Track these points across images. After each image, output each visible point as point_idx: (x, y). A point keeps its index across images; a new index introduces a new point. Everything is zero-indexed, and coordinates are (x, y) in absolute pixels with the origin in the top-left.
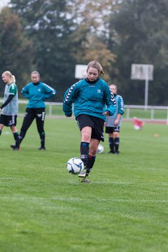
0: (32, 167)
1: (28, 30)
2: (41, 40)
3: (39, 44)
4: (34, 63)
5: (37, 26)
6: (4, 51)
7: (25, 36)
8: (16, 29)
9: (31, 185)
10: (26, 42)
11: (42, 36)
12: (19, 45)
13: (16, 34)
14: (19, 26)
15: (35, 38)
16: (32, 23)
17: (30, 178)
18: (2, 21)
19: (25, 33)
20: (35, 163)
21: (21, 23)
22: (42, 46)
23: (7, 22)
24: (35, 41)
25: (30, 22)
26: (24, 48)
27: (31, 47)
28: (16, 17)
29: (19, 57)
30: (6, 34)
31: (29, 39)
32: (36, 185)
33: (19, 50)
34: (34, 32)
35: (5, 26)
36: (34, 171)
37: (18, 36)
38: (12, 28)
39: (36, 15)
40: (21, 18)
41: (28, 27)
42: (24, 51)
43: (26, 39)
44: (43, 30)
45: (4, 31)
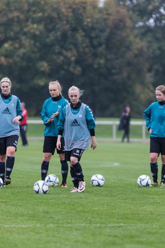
0: (149, 208)
1: (140, 27)
2: (157, 40)
3: (155, 45)
4: (149, 70)
5: (152, 21)
6: (109, 57)
7: (136, 36)
8: (125, 26)
9: (149, 233)
10: (139, 44)
11: (159, 35)
12: (128, 48)
13: (124, 34)
14: (129, 23)
15: (149, 37)
16: (145, 18)
17: (147, 223)
18: (106, 16)
19: (136, 32)
20: (152, 204)
21: (131, 18)
22: (159, 48)
23: (112, 18)
24: (150, 42)
25: (142, 18)
26: (136, 52)
27: (145, 50)
28: (123, 11)
29: (129, 64)
30: (112, 33)
31: (141, 39)
32: (156, 233)
33: (129, 55)
34: (148, 30)
35: (110, 23)
36: (152, 213)
37: (127, 37)
38: (119, 25)
39: (150, 7)
40: (131, 12)
41: (141, 24)
42: (136, 56)
43: (138, 40)
44: (160, 27)
45: (108, 30)
